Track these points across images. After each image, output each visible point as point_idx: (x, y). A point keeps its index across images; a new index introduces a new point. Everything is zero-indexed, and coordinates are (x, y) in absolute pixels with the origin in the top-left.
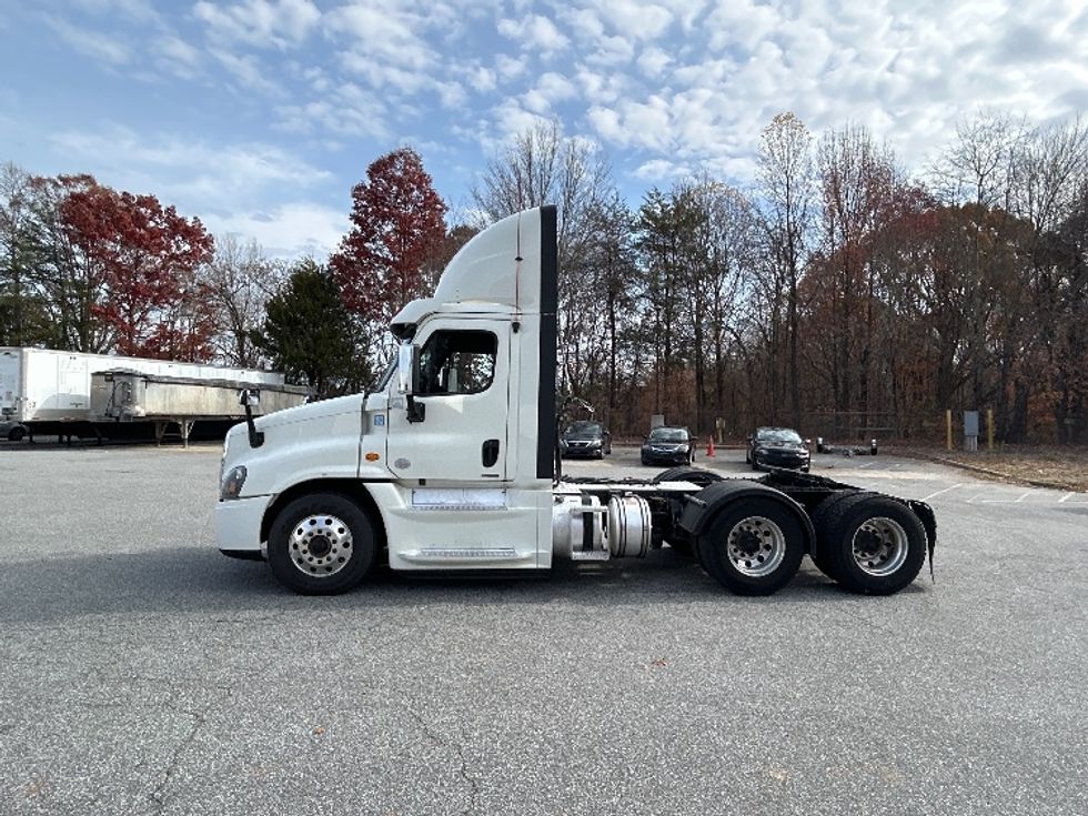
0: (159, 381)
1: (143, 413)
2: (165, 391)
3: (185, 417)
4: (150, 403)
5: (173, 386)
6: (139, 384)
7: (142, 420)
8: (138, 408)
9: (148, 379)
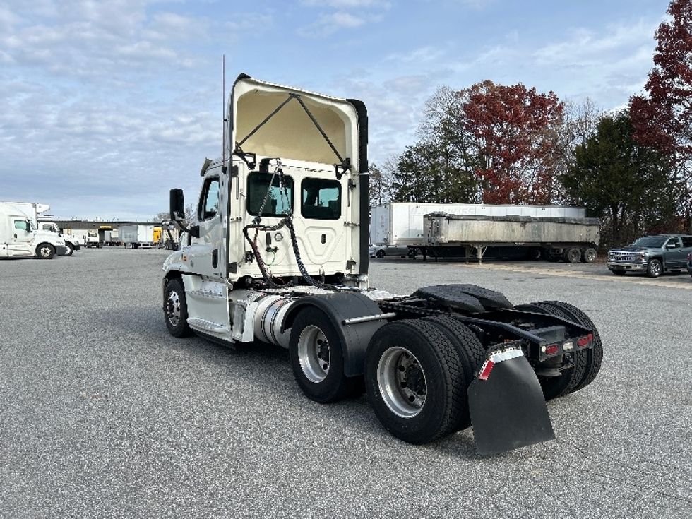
0: (458, 218)
1: (446, 240)
2: (462, 225)
3: (479, 243)
4: (451, 234)
5: (468, 221)
6: (444, 221)
7: (445, 246)
8: (443, 237)
9: (450, 218)
